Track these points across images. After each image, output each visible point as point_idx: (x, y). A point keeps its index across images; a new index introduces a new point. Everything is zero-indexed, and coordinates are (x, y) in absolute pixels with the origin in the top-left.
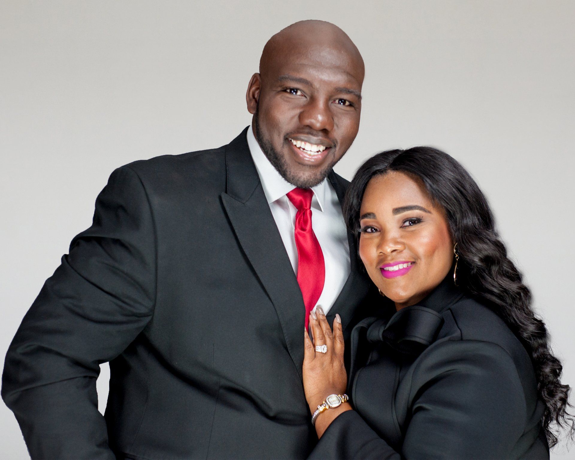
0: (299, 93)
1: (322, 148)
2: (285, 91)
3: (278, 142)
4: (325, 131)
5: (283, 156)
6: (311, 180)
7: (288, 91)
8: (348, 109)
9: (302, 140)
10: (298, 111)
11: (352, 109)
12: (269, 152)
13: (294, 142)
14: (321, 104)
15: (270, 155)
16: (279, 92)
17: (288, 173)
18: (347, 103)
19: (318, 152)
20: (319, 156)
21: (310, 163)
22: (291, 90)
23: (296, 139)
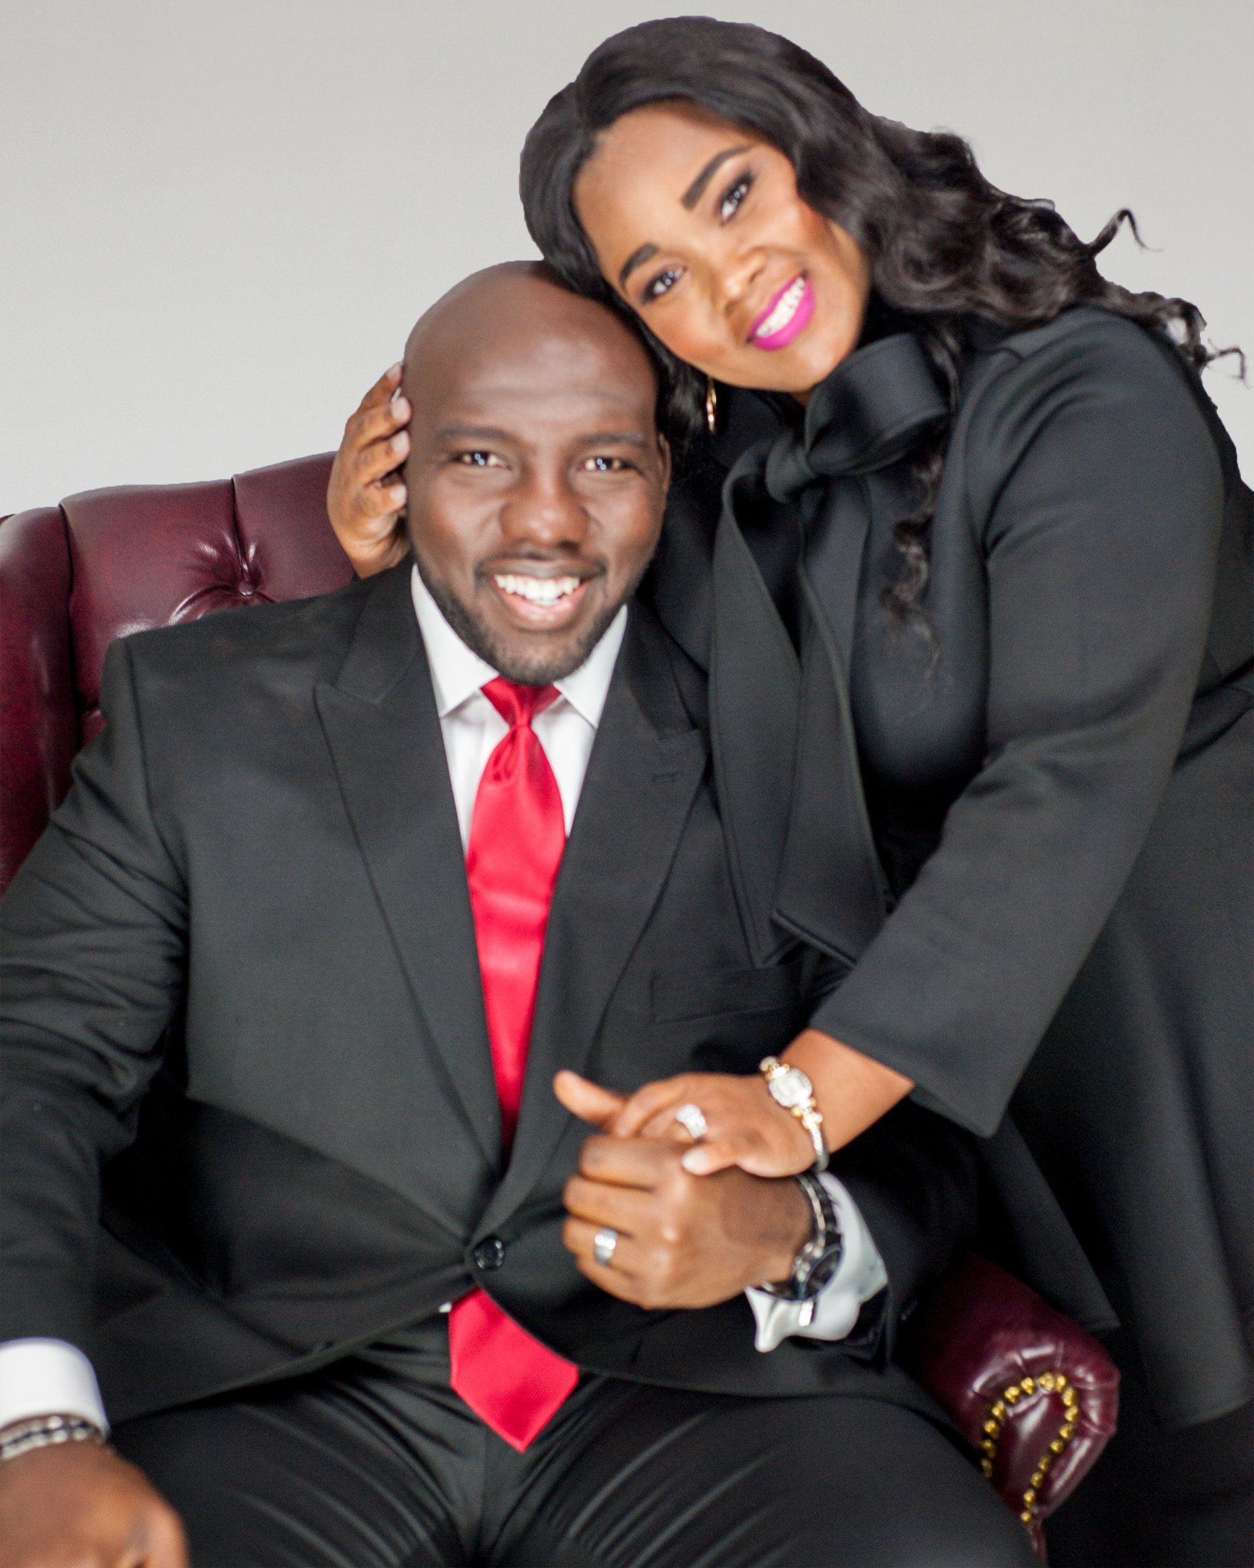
0: (493, 460)
1: (569, 585)
2: (457, 458)
3: (464, 584)
4: (569, 547)
5: (480, 616)
6: (557, 663)
7: (467, 459)
8: (621, 476)
9: (517, 574)
10: (495, 505)
11: (631, 474)
12: (449, 607)
13: (501, 581)
14: (546, 481)
15: (452, 613)
16: (442, 466)
17: (499, 654)
18: (616, 464)
19: (560, 597)
20: (566, 606)
21: (545, 626)
22: (472, 454)
23: (504, 573)
